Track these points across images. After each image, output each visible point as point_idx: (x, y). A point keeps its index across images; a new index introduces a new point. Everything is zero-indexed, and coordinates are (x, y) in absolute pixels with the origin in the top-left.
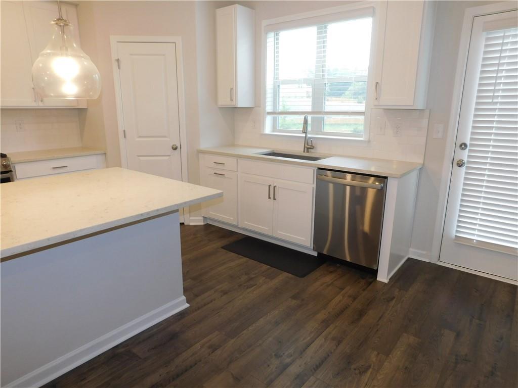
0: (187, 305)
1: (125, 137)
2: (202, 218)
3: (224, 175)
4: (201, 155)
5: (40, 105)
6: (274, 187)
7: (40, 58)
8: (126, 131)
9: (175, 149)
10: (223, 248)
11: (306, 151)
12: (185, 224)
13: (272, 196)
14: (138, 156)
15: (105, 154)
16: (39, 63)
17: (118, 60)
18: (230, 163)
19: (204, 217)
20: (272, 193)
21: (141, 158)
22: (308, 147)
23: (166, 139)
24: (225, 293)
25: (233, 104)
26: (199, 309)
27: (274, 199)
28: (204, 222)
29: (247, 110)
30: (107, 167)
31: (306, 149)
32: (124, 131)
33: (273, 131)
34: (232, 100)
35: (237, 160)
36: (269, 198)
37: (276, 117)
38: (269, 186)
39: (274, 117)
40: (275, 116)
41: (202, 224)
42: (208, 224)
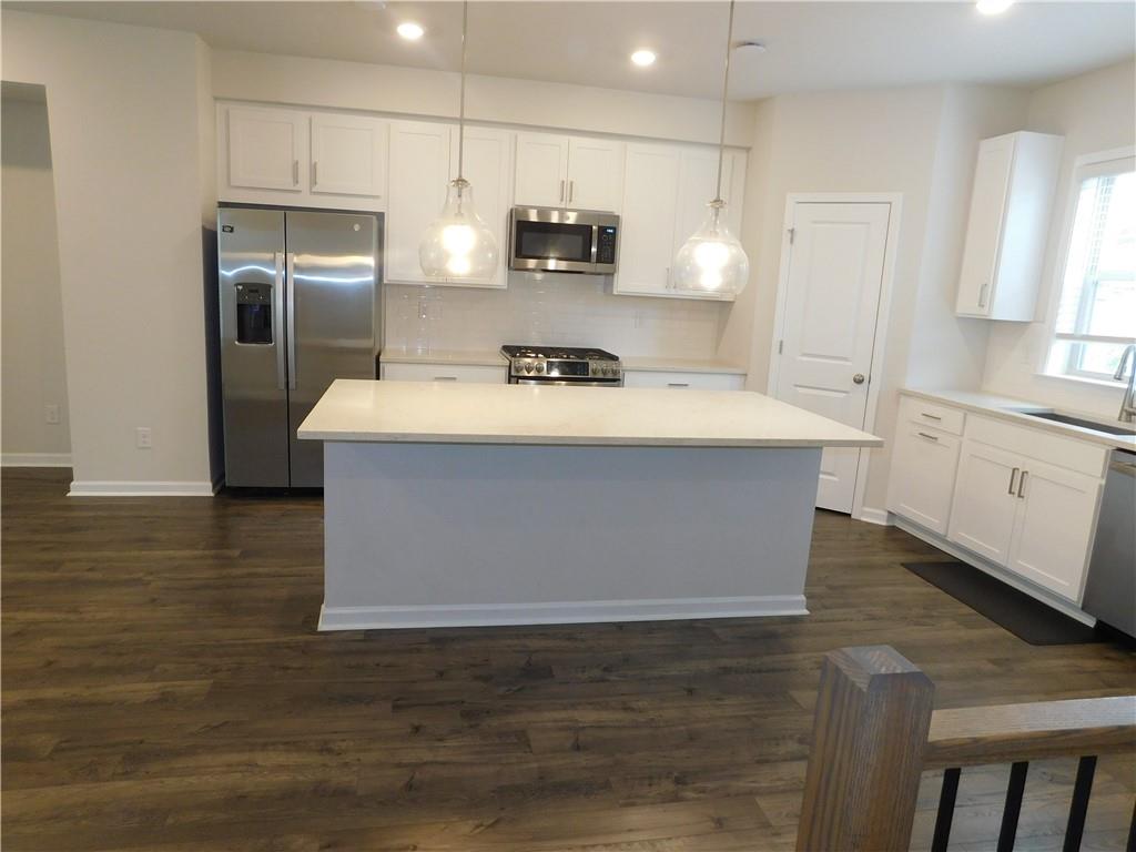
0: (806, 612)
1: (780, 352)
2: (886, 514)
3: (936, 438)
4: (903, 399)
5: (673, 293)
6: (1023, 473)
7: (686, 246)
8: (784, 344)
9: (859, 381)
10: (902, 564)
11: (1123, 418)
12: (853, 517)
13: (1016, 489)
14: (797, 386)
15: (746, 375)
16: (683, 251)
17: (792, 231)
18: (952, 419)
19: (890, 512)
20: (1018, 483)
21: (800, 390)
22: (1131, 410)
23: (849, 363)
24: (872, 618)
25: (985, 311)
26: (821, 621)
27: (1019, 496)
28: (888, 521)
29: (1018, 327)
30: (745, 390)
31: (1124, 414)
32: (781, 342)
33: (1068, 373)
34: (981, 306)
35: (965, 414)
36: (1010, 492)
37: (1078, 346)
38: (1014, 470)
39: (1073, 345)
40: (1076, 342)
41: (884, 524)
42: (894, 526)
